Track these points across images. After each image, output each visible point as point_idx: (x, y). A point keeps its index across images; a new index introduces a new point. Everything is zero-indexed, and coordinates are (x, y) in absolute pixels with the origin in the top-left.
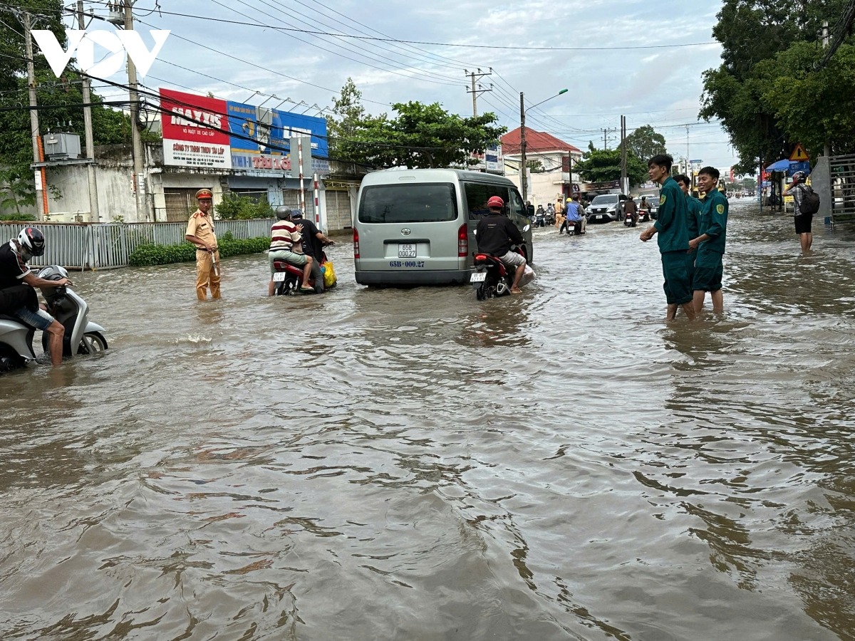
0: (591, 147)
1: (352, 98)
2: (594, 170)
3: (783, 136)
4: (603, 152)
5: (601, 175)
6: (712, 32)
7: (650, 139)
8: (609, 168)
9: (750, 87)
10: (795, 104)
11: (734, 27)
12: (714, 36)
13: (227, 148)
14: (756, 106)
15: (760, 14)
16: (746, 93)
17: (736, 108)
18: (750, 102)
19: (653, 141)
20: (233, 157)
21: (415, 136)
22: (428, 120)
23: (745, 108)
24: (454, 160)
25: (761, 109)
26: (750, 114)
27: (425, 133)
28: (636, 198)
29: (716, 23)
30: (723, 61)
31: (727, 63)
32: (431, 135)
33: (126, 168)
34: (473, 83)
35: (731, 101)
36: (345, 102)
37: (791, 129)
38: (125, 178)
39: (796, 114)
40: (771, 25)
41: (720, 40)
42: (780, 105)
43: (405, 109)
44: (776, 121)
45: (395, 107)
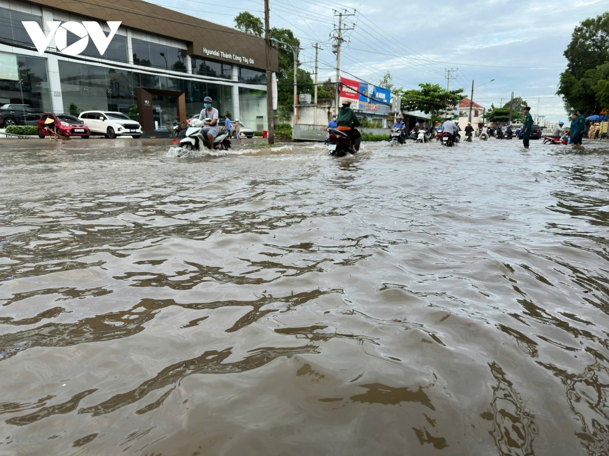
0: (492, 106)
1: (388, 80)
2: (495, 117)
3: (596, 104)
4: (500, 109)
5: (498, 119)
6: (563, 53)
7: (520, 104)
8: (502, 117)
9: (582, 82)
10: (605, 91)
11: (576, 52)
12: (564, 55)
13: (358, 101)
14: (584, 90)
15: (589, 46)
16: (580, 84)
17: (574, 91)
18: (581, 89)
19: (521, 105)
20: (360, 105)
21: (428, 98)
22: (435, 91)
23: (578, 91)
24: (441, 109)
25: (586, 92)
26: (581, 94)
27: (433, 96)
28: (514, 131)
29: (566, 49)
30: (568, 68)
31: (569, 69)
32: (435, 98)
33: (324, 108)
34: (449, 75)
35: (572, 88)
36: (386, 81)
37: (602, 101)
38: (323, 111)
39: (605, 95)
40: (595, 51)
41: (567, 57)
42: (599, 91)
43: (424, 87)
44: (596, 97)
45: (420, 85)
